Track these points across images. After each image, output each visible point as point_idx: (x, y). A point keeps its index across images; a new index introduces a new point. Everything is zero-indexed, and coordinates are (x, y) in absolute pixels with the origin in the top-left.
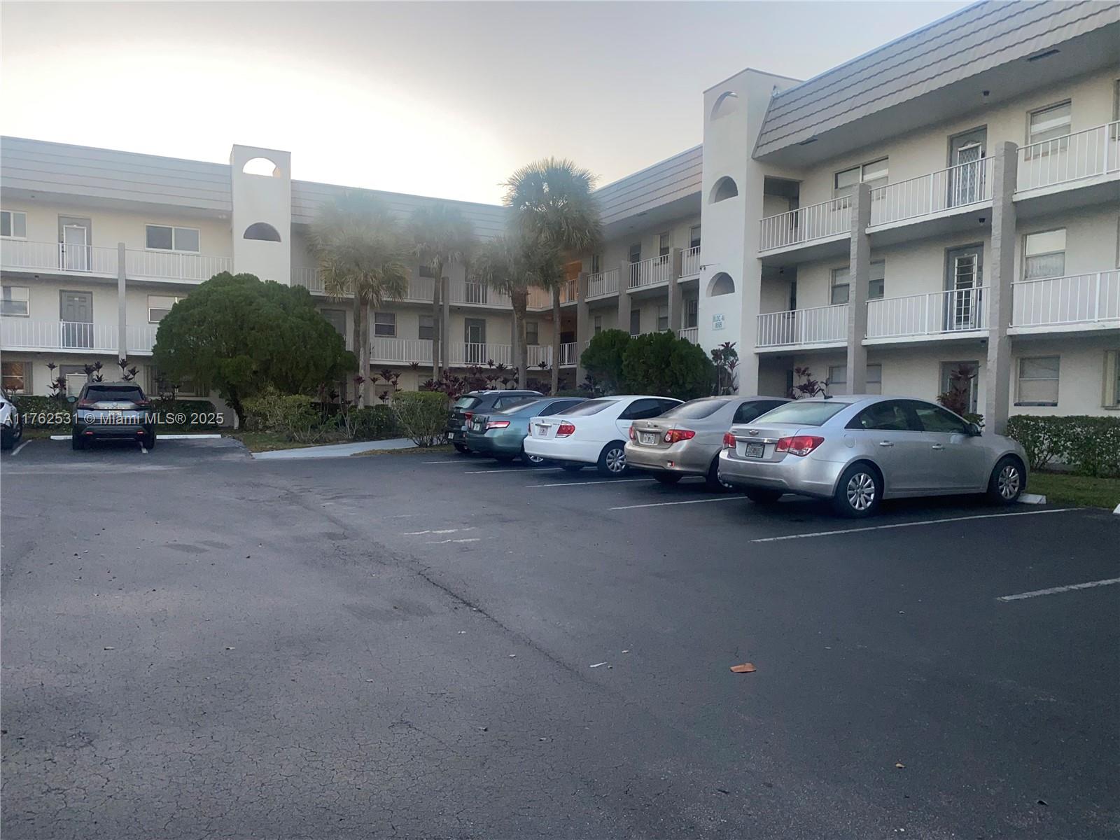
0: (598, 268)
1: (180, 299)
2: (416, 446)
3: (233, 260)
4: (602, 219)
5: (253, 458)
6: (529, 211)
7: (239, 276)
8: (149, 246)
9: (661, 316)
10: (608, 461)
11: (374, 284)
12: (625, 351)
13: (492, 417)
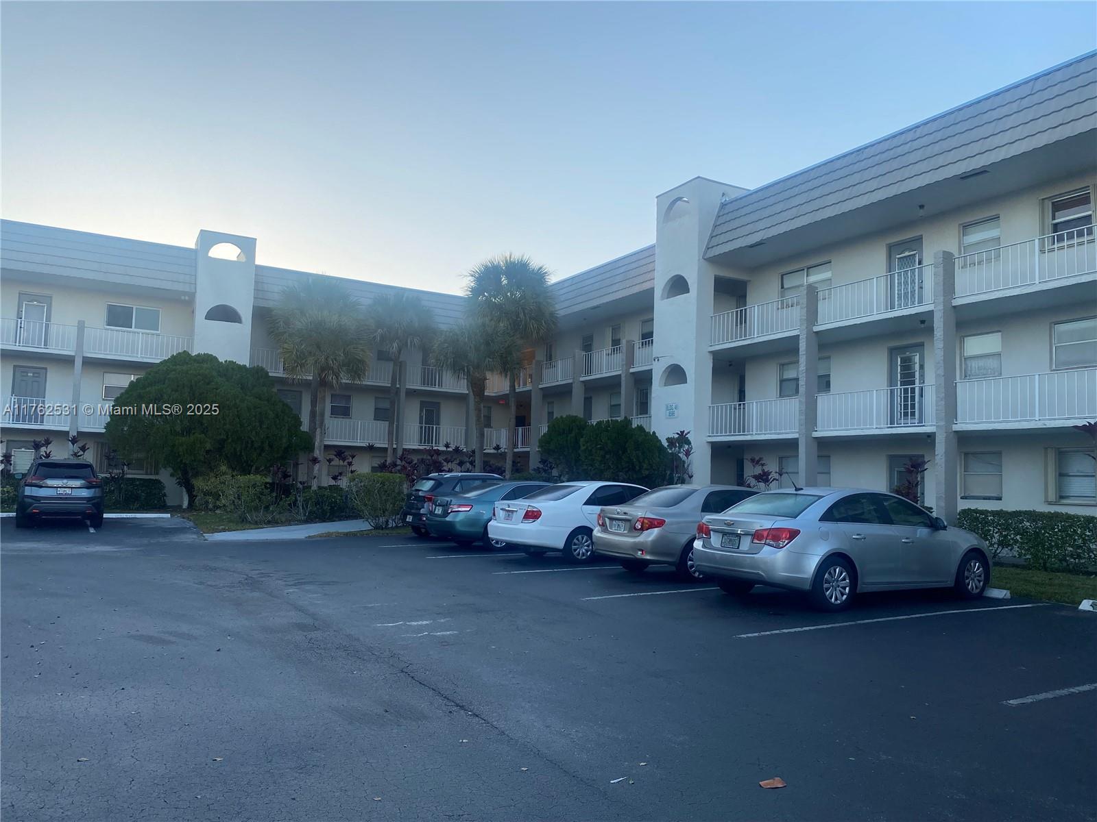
0: (551, 356)
1: (137, 377)
2: (371, 528)
3: (193, 340)
4: (556, 311)
5: (206, 540)
6: (488, 301)
7: (199, 355)
8: (109, 324)
9: (612, 403)
10: (574, 547)
11: (335, 367)
12: (582, 437)
13: (454, 501)
